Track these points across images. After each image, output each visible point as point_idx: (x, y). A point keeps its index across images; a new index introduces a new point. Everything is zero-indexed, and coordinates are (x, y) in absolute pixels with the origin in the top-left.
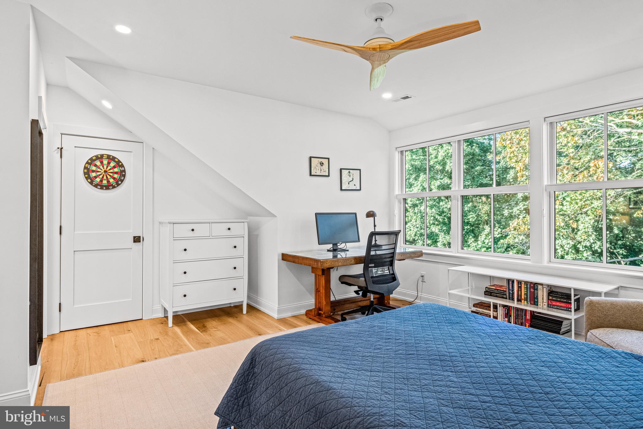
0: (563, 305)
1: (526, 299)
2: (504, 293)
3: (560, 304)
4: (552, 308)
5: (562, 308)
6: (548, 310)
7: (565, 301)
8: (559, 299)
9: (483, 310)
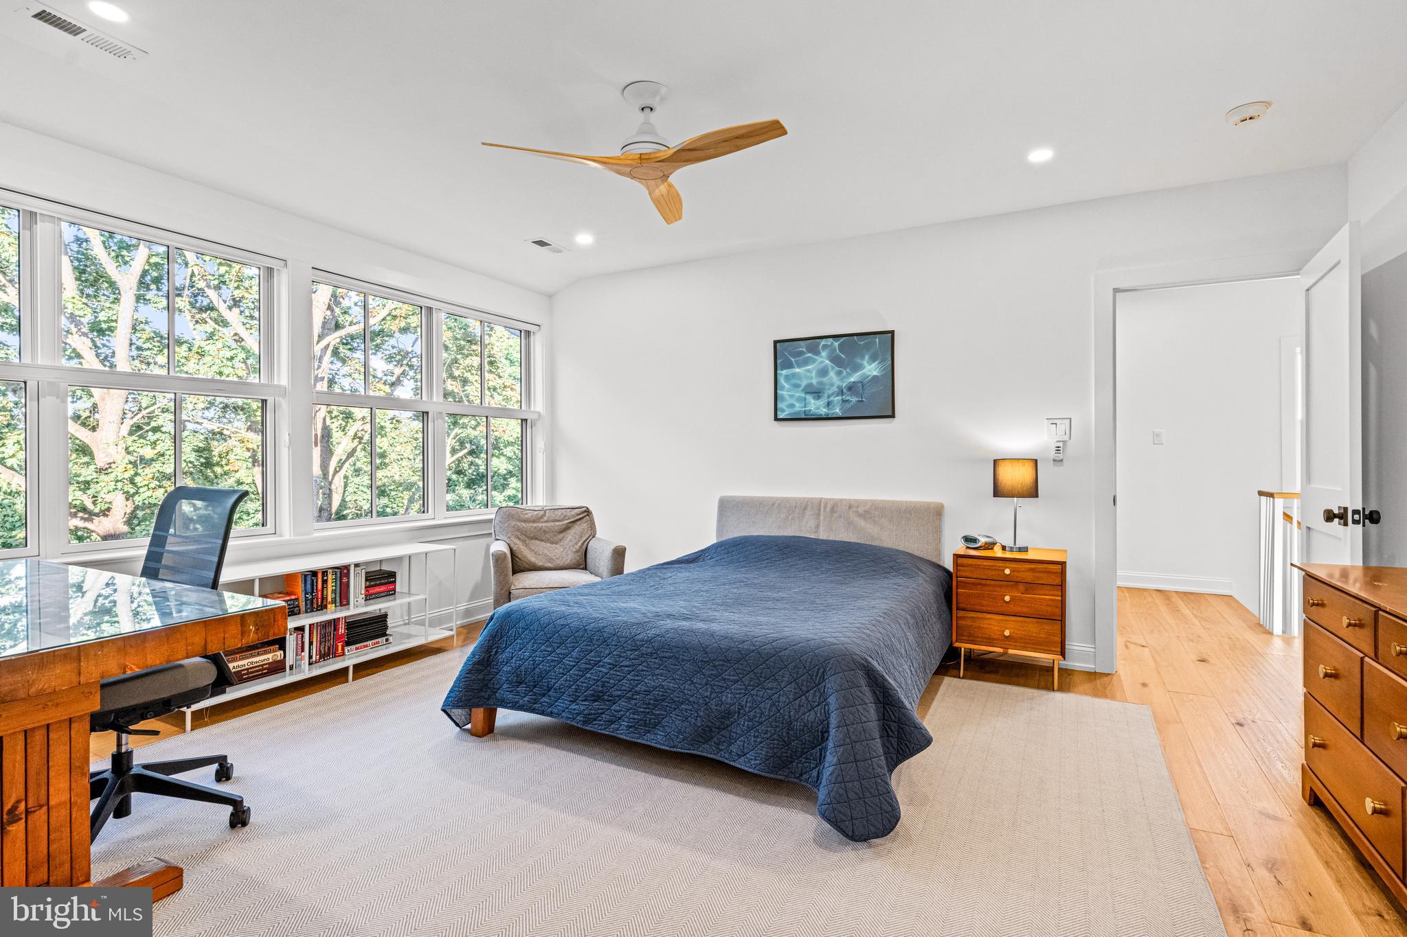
0: (383, 588)
1: (334, 601)
2: (294, 604)
3: (380, 588)
4: (370, 599)
5: (382, 595)
6: (366, 605)
7: (386, 581)
8: (378, 582)
9: (250, 660)
